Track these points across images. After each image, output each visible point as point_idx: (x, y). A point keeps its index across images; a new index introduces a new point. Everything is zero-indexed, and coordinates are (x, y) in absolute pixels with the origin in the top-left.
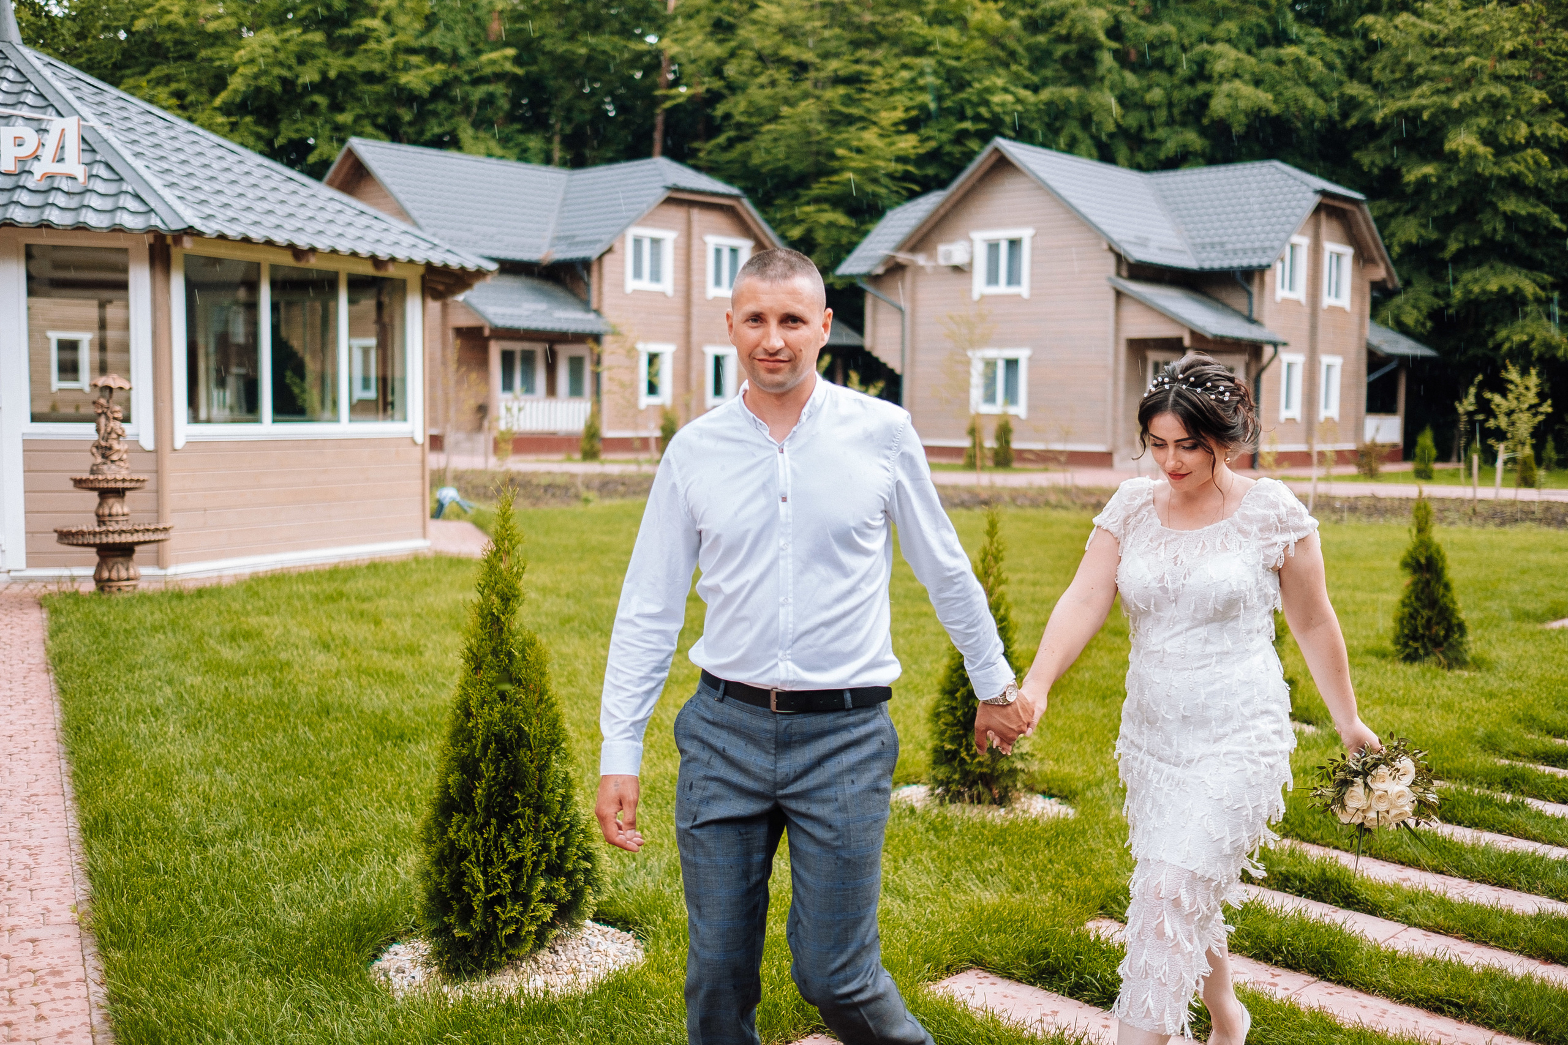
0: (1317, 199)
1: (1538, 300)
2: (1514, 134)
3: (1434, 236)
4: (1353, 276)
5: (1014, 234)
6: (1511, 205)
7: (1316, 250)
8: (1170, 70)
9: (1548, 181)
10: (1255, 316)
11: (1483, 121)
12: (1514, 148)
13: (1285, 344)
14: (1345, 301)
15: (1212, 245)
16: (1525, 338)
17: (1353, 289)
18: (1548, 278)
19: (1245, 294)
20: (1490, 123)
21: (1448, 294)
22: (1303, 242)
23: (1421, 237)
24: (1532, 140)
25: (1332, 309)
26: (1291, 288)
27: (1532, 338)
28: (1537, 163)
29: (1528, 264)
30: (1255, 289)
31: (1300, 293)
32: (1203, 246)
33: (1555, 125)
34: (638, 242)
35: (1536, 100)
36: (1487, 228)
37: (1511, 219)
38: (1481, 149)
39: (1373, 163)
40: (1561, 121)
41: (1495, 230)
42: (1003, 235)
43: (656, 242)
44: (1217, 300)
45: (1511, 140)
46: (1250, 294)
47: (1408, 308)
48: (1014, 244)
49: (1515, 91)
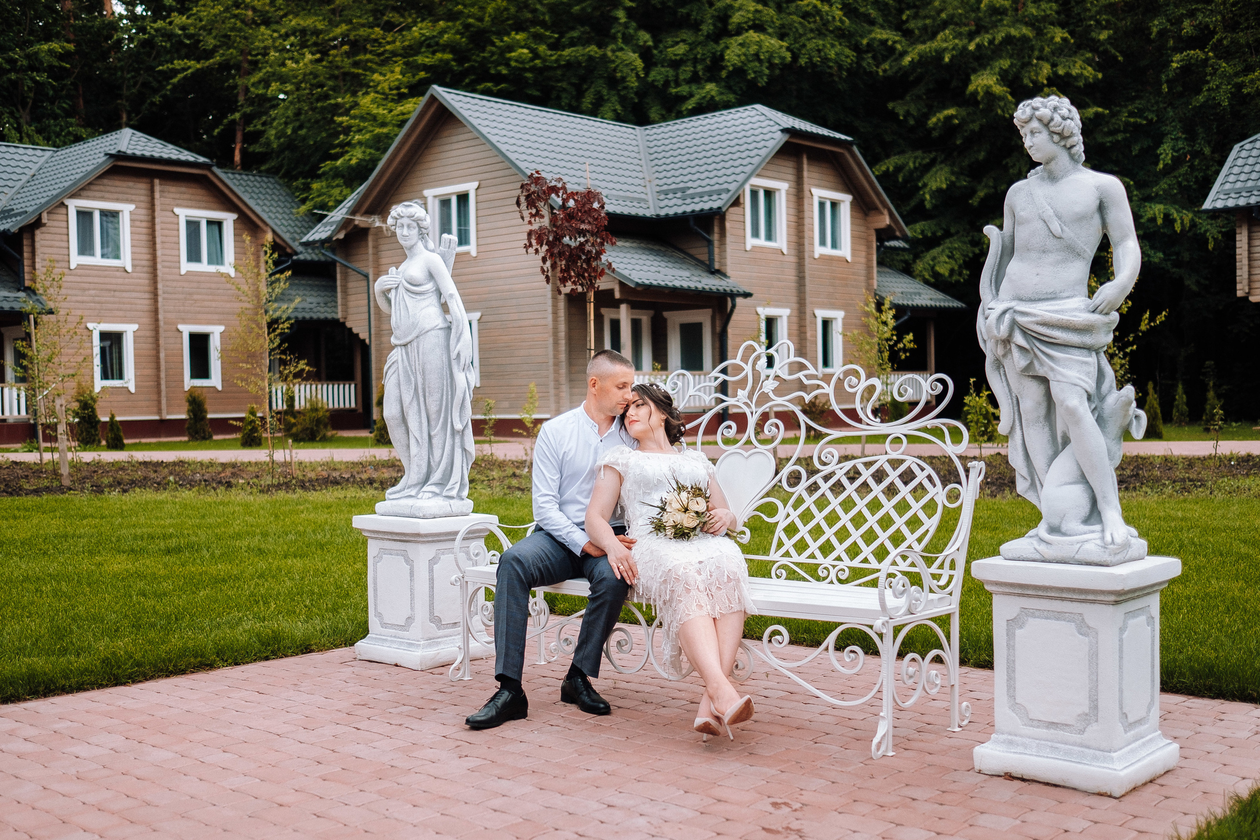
0: (785, 138)
2: (1038, 75)
4: (852, 223)
5: (461, 188)
7: (799, 196)
8: (696, 26)
10: (717, 266)
11: (1005, 63)
13: (747, 295)
14: (845, 250)
15: (675, 192)
17: (853, 237)
19: (706, 243)
22: (783, 187)
23: (952, 185)
25: (824, 258)
26: (769, 237)
30: (716, 237)
31: (782, 240)
32: (666, 193)
33: (1079, 63)
34: (84, 216)
35: (1058, 39)
38: (997, 89)
39: (908, 114)
42: (452, 189)
43: (110, 216)
44: (681, 251)
46: (710, 243)
47: (944, 258)
48: (463, 198)
49: (1040, 33)
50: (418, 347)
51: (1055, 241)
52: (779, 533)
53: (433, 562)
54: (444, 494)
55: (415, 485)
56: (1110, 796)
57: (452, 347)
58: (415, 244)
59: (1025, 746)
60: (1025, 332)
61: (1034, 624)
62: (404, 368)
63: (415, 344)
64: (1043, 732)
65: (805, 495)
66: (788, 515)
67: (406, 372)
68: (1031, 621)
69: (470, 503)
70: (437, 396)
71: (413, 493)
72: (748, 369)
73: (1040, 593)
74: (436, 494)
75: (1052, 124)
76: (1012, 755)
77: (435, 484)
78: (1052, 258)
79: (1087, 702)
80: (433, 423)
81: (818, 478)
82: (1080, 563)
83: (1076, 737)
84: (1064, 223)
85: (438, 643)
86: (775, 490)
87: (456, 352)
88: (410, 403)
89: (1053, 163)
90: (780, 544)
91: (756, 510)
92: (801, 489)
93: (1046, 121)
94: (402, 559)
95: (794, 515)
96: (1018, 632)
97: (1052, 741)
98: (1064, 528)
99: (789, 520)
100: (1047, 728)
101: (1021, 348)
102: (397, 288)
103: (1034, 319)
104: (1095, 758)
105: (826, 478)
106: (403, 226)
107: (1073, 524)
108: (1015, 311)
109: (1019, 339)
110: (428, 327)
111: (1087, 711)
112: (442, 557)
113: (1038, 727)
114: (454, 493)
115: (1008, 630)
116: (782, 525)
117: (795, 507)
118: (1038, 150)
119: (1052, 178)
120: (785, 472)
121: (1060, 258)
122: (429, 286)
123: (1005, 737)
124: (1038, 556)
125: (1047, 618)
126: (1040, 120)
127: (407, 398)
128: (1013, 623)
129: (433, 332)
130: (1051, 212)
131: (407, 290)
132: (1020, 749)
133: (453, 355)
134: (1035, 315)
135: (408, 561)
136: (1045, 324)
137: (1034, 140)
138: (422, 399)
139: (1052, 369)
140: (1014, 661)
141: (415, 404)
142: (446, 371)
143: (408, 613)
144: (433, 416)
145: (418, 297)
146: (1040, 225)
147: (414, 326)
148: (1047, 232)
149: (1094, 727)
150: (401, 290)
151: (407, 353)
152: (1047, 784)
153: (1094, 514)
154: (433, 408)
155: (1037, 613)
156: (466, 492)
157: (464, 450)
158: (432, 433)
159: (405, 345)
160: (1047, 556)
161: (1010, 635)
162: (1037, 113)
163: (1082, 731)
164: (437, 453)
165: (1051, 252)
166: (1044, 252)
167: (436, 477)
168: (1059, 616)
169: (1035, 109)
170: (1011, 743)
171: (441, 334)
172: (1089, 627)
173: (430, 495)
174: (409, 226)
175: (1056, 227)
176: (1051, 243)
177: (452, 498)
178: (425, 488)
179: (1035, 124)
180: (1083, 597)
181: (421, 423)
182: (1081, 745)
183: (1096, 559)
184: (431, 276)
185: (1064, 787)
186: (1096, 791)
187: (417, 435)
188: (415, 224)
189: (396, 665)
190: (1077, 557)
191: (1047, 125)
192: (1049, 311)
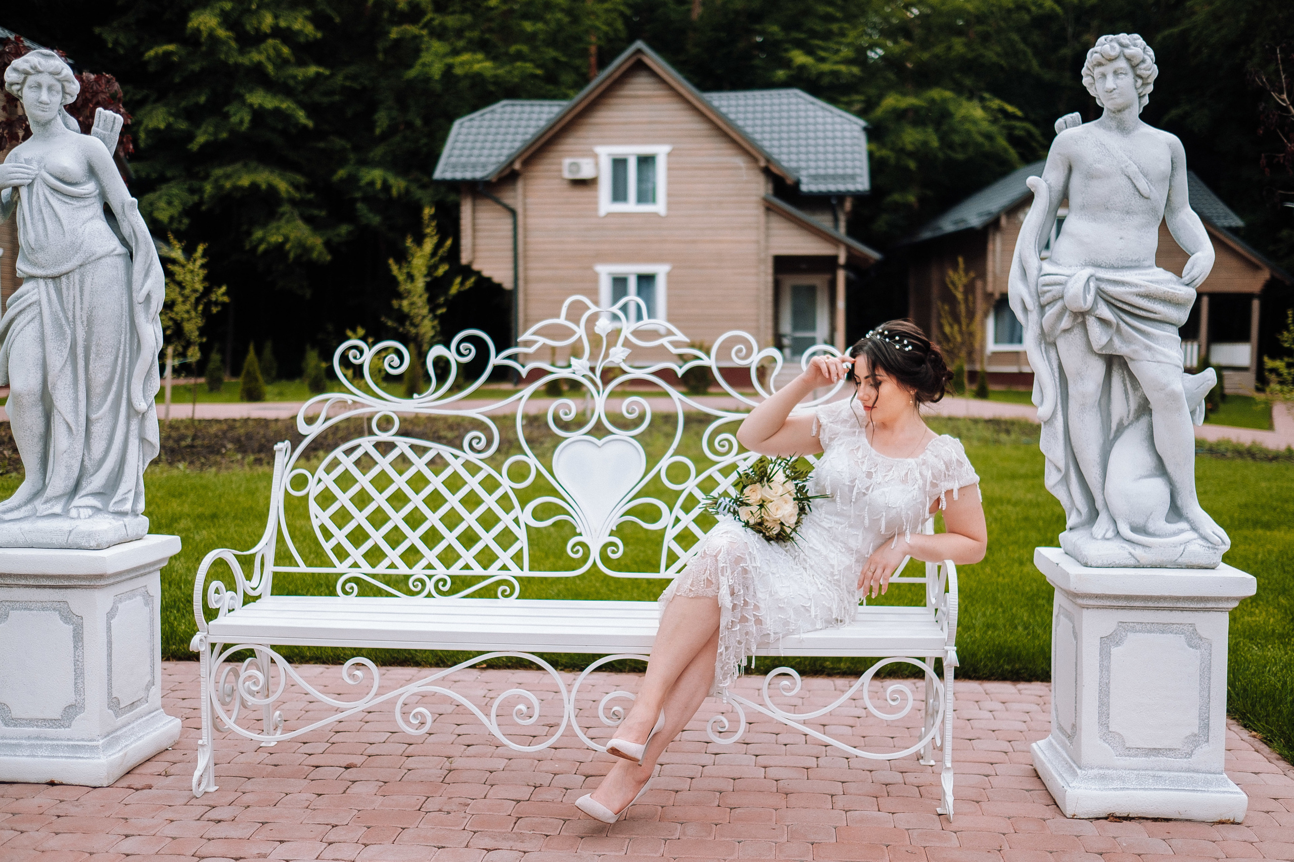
1: (292, 202)
2: (260, 23)
3: (183, 125)
6: (259, 98)
9: (294, 77)
12: (259, 38)
16: (280, 239)
18: (300, 179)
20: (233, 9)
21: (200, 191)
24: (277, 32)
27: (287, 239)
28: (279, 54)
29: (281, 163)
36: (234, 119)
37: (259, 114)
38: (222, 33)
40: (307, 18)
41: (241, 122)
45: (257, 30)
50: (82, 282)
51: (1142, 202)
52: (669, 541)
53: (111, 615)
54: (111, 508)
55: (57, 498)
56: (1233, 823)
57: (136, 285)
58: (54, 118)
59: (1120, 778)
60: (1112, 303)
61: (1133, 640)
62: (54, 314)
63: (76, 277)
64: (1141, 761)
65: (699, 495)
66: (677, 520)
67: (56, 321)
68: (1131, 635)
69: (145, 521)
70: (109, 359)
71: (58, 509)
72: (580, 331)
73: (1150, 604)
74: (97, 510)
75: (1143, 66)
76: (1113, 793)
77: (95, 494)
78: (1137, 220)
79: (1197, 722)
80: (95, 401)
81: (713, 471)
82: (1180, 567)
83: (1183, 762)
84: (1151, 181)
85: (118, 739)
86: (654, 488)
87: (144, 292)
88: (61, 370)
89: (1127, 112)
90: (673, 558)
91: (627, 513)
92: (691, 486)
93: (1136, 62)
94: (56, 616)
95: (687, 520)
96: (1114, 650)
97: (1152, 769)
98: (1151, 527)
99: (680, 527)
100: (1147, 755)
101: (1103, 321)
102: (30, 185)
103: (1134, 290)
104: (1208, 783)
105: (726, 472)
106: (39, 86)
107: (1159, 523)
108: (1098, 279)
109: (1105, 311)
110: (100, 251)
111: (1196, 731)
112: (120, 606)
113: (1136, 756)
114: (128, 506)
115: (1101, 650)
116: (671, 534)
117: (686, 509)
118: (1121, 94)
119: (1123, 129)
120: (664, 463)
121: (1144, 221)
122: (90, 187)
123: (1095, 771)
124: (1132, 562)
125: (1149, 632)
126: (1128, 60)
127: (57, 359)
128: (1108, 642)
129: (108, 260)
130: (1134, 168)
131: (55, 190)
132: (1117, 784)
133: (139, 297)
134: (1136, 286)
135: (67, 616)
136: (1148, 296)
137: (1118, 81)
138: (81, 363)
139: (1148, 348)
140: (1108, 684)
141: (68, 370)
142: (126, 321)
143: (71, 698)
144: (98, 390)
145: (76, 203)
146: (1124, 181)
147: (76, 248)
148: (1132, 190)
149: (1205, 748)
150: (40, 189)
151: (59, 292)
152: (1155, 820)
153: (1175, 511)
154: (100, 377)
155: (1138, 627)
156: (141, 506)
157: (143, 440)
158: (93, 416)
159: (54, 278)
160: (1143, 561)
161: (1105, 655)
162: (1127, 52)
163: (1189, 755)
164: (98, 447)
165: (1136, 213)
166: (1128, 213)
167: (97, 481)
168: (1164, 628)
169: (1122, 45)
170: (1103, 778)
171: (120, 263)
172: (1201, 638)
173: (90, 512)
174: (50, 88)
175: (1142, 185)
176: (1137, 202)
177: (124, 514)
178: (77, 501)
179: (1122, 64)
180: (1202, 605)
181: (76, 400)
182: (1188, 770)
183: (1203, 562)
184: (92, 172)
185: (1176, 820)
186: (1218, 819)
187: (70, 419)
188: (59, 87)
189: (52, 784)
190: (1180, 560)
191: (1134, 67)
192: (1151, 282)
